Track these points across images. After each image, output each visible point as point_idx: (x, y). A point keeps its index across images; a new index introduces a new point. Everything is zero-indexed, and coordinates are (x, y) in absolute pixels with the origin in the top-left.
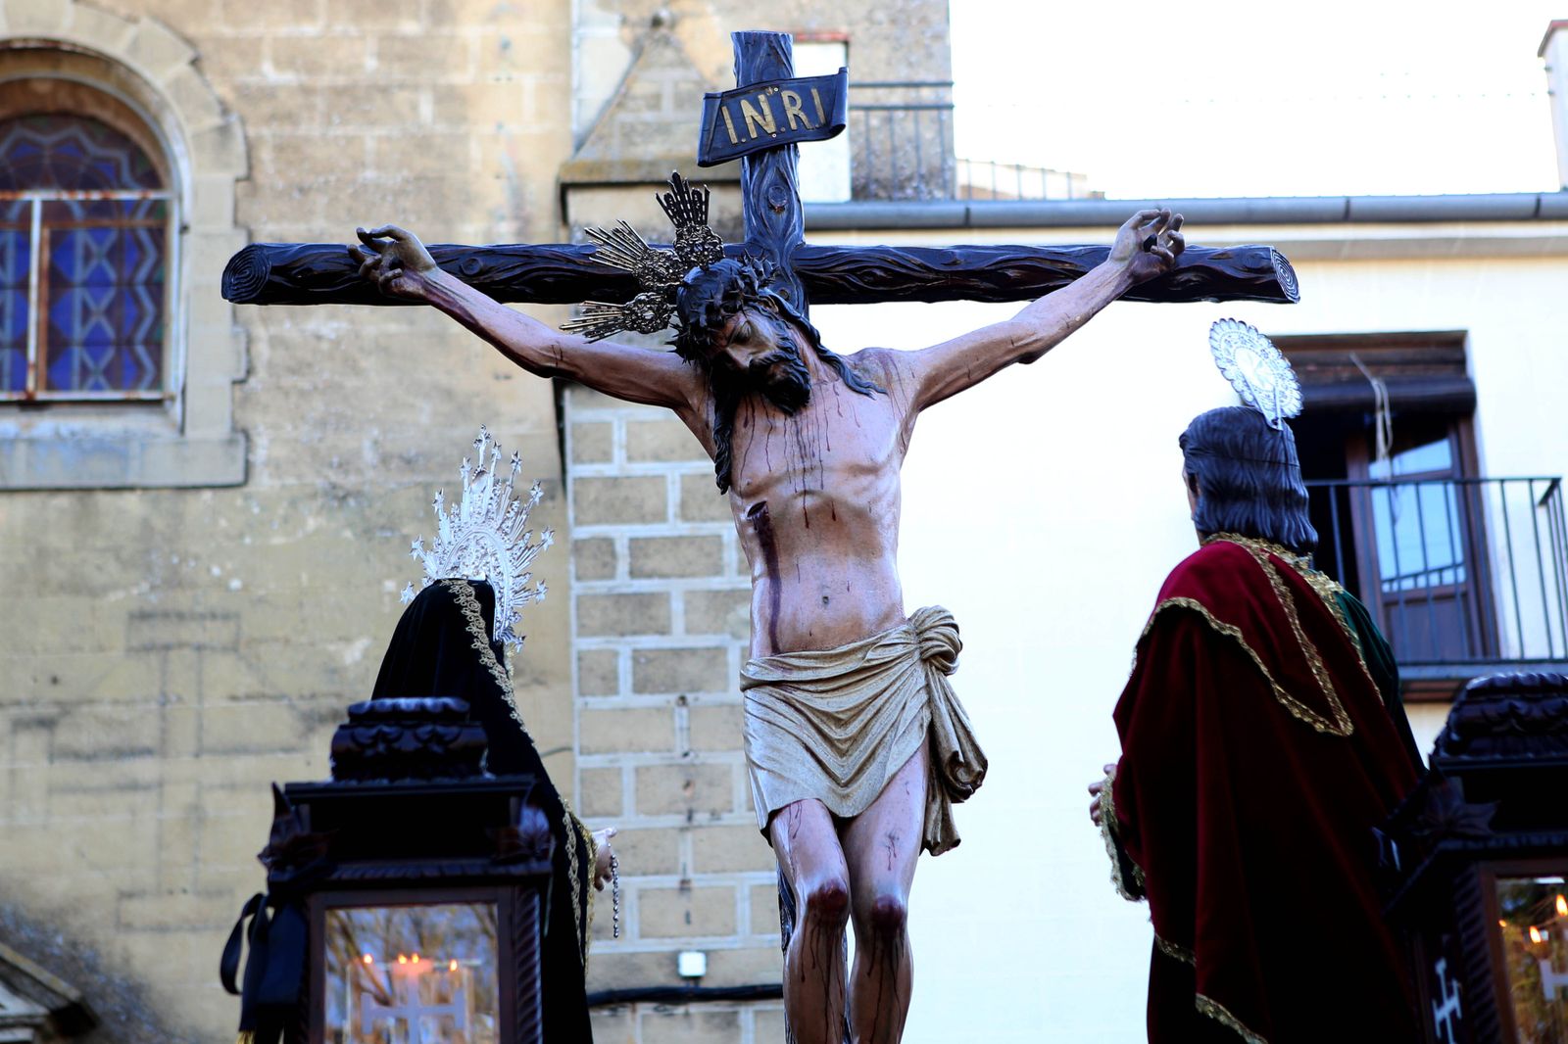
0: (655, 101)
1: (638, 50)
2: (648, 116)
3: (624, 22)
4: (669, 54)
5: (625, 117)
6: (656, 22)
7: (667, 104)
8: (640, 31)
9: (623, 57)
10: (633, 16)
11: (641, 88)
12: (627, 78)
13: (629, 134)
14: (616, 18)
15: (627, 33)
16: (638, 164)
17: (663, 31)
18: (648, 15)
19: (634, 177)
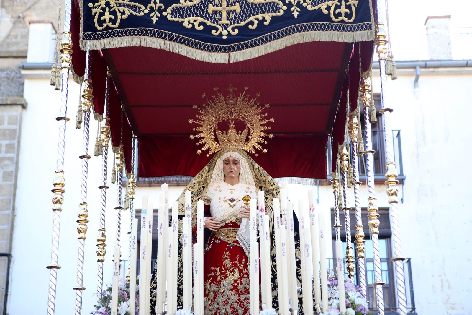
0: (16, 37)
1: (15, 23)
2: (14, 40)
3: (12, 17)
4: (21, 25)
5: (8, 40)
6: (19, 17)
7: (19, 37)
8: (15, 19)
9: (11, 25)
10: (14, 16)
11: (13, 33)
12: (11, 31)
13: (8, 45)
14: (10, 16)
15: (13, 20)
16: (8, 52)
17: (21, 19)
18: (17, 15)
19: (7, 55)
